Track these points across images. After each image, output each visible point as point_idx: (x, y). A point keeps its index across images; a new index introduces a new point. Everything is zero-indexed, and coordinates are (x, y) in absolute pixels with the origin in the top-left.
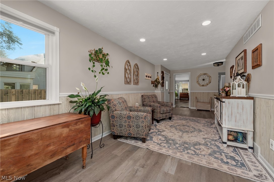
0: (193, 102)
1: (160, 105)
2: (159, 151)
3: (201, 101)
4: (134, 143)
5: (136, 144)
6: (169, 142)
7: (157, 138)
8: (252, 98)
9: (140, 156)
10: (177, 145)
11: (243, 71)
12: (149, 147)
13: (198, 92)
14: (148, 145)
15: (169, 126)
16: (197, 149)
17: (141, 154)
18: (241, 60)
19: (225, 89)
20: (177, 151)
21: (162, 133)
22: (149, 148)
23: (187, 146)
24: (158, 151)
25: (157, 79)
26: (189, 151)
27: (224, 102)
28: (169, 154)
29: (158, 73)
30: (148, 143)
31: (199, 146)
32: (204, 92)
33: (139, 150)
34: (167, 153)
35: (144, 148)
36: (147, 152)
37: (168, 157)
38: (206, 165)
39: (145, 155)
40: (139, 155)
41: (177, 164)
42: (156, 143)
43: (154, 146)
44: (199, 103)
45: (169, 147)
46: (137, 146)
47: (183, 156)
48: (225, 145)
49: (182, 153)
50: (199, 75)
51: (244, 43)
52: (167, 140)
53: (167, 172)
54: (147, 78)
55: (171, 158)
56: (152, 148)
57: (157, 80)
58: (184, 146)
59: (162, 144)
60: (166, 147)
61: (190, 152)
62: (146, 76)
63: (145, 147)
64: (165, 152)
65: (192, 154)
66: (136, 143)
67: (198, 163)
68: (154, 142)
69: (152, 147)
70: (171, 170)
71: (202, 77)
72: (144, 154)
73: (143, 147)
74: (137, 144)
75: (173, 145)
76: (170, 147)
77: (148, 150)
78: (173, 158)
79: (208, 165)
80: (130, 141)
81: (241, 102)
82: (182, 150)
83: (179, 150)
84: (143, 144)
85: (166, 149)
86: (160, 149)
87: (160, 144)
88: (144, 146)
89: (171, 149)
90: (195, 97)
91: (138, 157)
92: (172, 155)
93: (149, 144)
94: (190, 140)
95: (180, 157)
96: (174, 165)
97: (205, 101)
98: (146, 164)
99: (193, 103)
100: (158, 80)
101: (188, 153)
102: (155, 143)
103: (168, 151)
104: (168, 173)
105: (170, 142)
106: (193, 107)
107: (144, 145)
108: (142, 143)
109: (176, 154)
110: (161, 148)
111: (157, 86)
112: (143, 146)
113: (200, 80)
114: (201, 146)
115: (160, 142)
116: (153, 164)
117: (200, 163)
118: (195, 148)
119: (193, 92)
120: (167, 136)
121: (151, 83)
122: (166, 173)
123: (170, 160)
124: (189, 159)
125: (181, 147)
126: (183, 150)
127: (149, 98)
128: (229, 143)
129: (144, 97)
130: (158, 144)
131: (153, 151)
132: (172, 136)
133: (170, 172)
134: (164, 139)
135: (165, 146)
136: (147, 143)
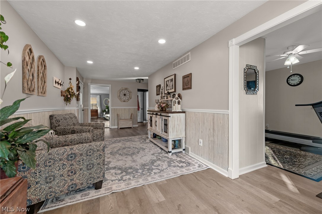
0: (114, 120)
1: (92, 128)
2: (130, 187)
3: (123, 119)
4: (83, 198)
5: (88, 197)
6: (128, 171)
7: (110, 174)
8: (184, 112)
9: (112, 208)
10: (140, 171)
11: (173, 90)
12: (113, 189)
13: (119, 108)
14: (108, 189)
15: (110, 154)
16: (157, 166)
17: (111, 205)
18: (171, 82)
19: (161, 105)
20: (145, 176)
21: (110, 166)
22: (115, 190)
23: (148, 167)
24: (128, 187)
25: (69, 88)
26: (154, 171)
27: (170, 117)
28: (142, 184)
29: (70, 79)
30: (106, 187)
31: (156, 163)
32: (125, 108)
33: (102, 202)
34: (140, 184)
35: (107, 195)
36: (117, 197)
37: (144, 187)
38: (175, 176)
39: (118, 202)
40: (110, 208)
41: (157, 189)
42: (116, 181)
43: (118, 185)
44: (121, 121)
45: (134, 177)
46: (93, 200)
47: (155, 178)
48: (170, 154)
49: (151, 176)
50: (120, 89)
51: (173, 69)
52: (125, 170)
53: (158, 202)
54: (57, 85)
55: (147, 187)
56: (117, 189)
57: (70, 90)
58: (146, 169)
59: (124, 178)
60: (131, 178)
61: (156, 172)
62: (56, 82)
63: (108, 193)
64: (136, 184)
65: (159, 172)
66: (86, 195)
67: (169, 177)
68: (112, 181)
69: (116, 187)
70: (159, 197)
71: (123, 91)
72: (116, 202)
73: (105, 195)
74: (90, 196)
75: (136, 173)
76: (136, 176)
77: (114, 194)
78: (149, 186)
79: (175, 175)
80: (70, 199)
81: (179, 115)
82: (149, 174)
83: (146, 175)
84: (100, 191)
85: (135, 181)
86: (128, 184)
87: (122, 180)
88: (104, 192)
89: (137, 178)
90: (116, 114)
91: (112, 211)
92: (146, 183)
93: (110, 187)
94: (145, 160)
95: (153, 181)
96: (156, 191)
97: (126, 118)
98: (132, 211)
99: (114, 122)
100: (72, 90)
101: (155, 173)
102: (114, 181)
103: (139, 181)
104: (161, 202)
105: (130, 171)
106: (114, 126)
107: (102, 192)
108: (96, 190)
109: (148, 180)
110: (128, 182)
111: (70, 99)
112: (103, 194)
113: (121, 95)
114: (157, 162)
115: (119, 177)
116: (139, 205)
117: (170, 177)
118: (155, 166)
119: (114, 109)
120: (120, 166)
121: (60, 94)
122: (159, 204)
123: (149, 190)
124: (161, 178)
125: (145, 171)
126: (149, 172)
127: (66, 119)
128: (173, 151)
129: (55, 118)
130: (119, 180)
131: (122, 192)
132: (126, 164)
133: (161, 200)
134: (120, 172)
135: (129, 179)
136: (104, 187)
